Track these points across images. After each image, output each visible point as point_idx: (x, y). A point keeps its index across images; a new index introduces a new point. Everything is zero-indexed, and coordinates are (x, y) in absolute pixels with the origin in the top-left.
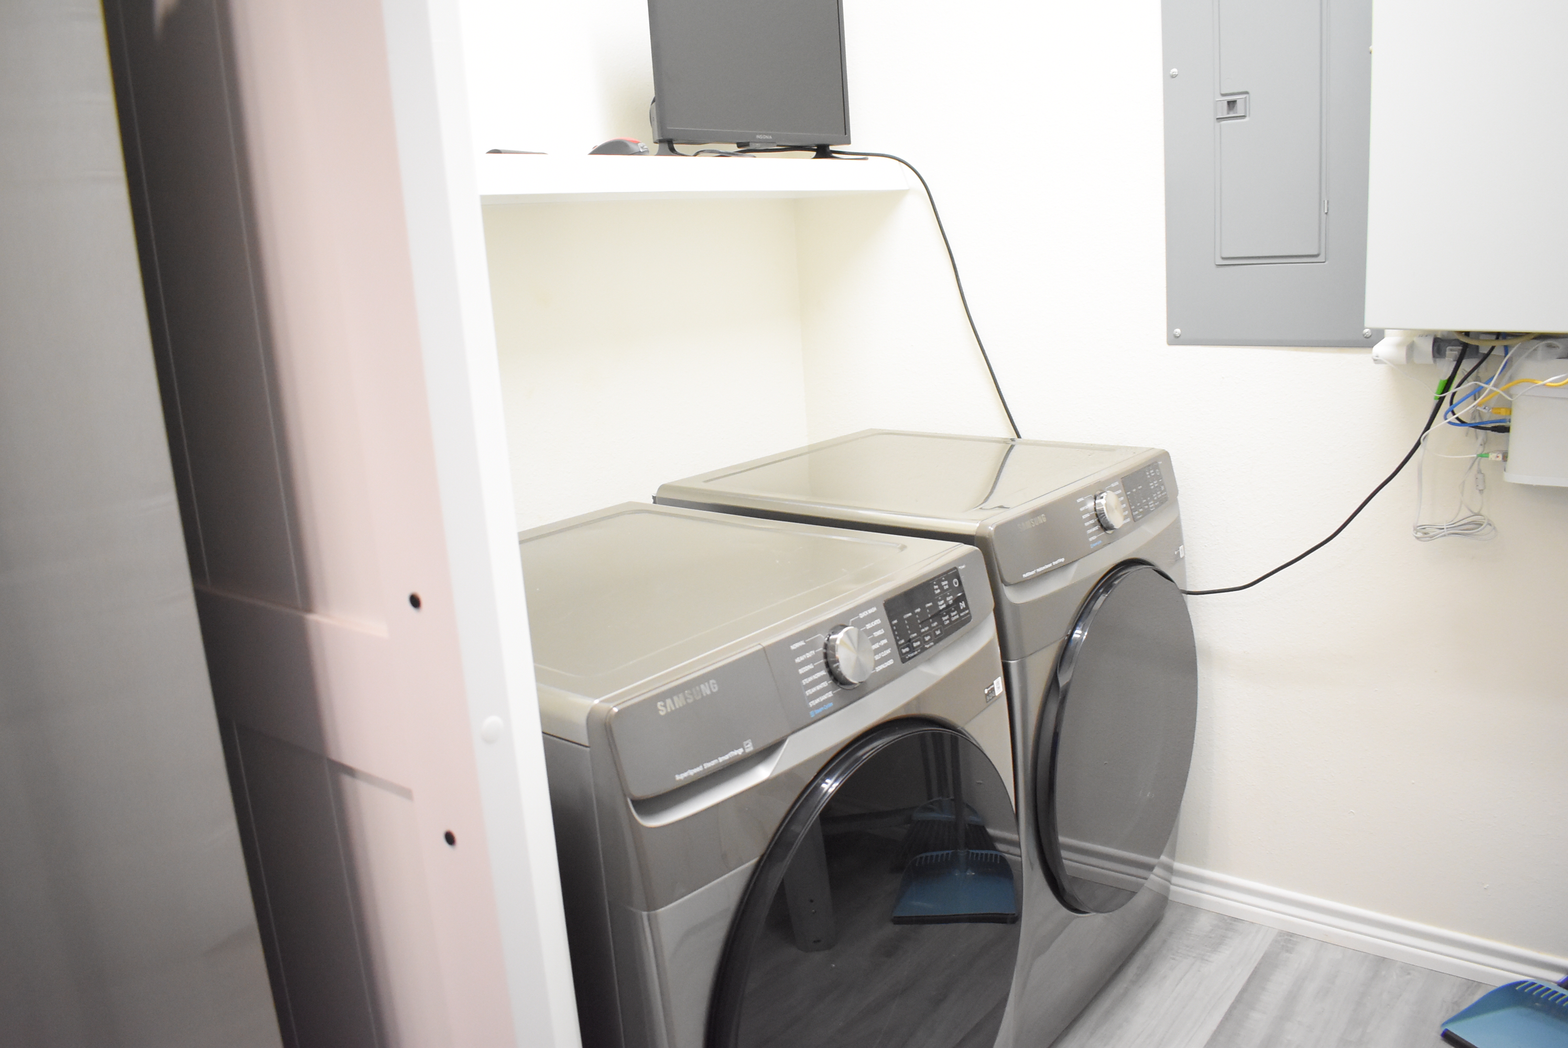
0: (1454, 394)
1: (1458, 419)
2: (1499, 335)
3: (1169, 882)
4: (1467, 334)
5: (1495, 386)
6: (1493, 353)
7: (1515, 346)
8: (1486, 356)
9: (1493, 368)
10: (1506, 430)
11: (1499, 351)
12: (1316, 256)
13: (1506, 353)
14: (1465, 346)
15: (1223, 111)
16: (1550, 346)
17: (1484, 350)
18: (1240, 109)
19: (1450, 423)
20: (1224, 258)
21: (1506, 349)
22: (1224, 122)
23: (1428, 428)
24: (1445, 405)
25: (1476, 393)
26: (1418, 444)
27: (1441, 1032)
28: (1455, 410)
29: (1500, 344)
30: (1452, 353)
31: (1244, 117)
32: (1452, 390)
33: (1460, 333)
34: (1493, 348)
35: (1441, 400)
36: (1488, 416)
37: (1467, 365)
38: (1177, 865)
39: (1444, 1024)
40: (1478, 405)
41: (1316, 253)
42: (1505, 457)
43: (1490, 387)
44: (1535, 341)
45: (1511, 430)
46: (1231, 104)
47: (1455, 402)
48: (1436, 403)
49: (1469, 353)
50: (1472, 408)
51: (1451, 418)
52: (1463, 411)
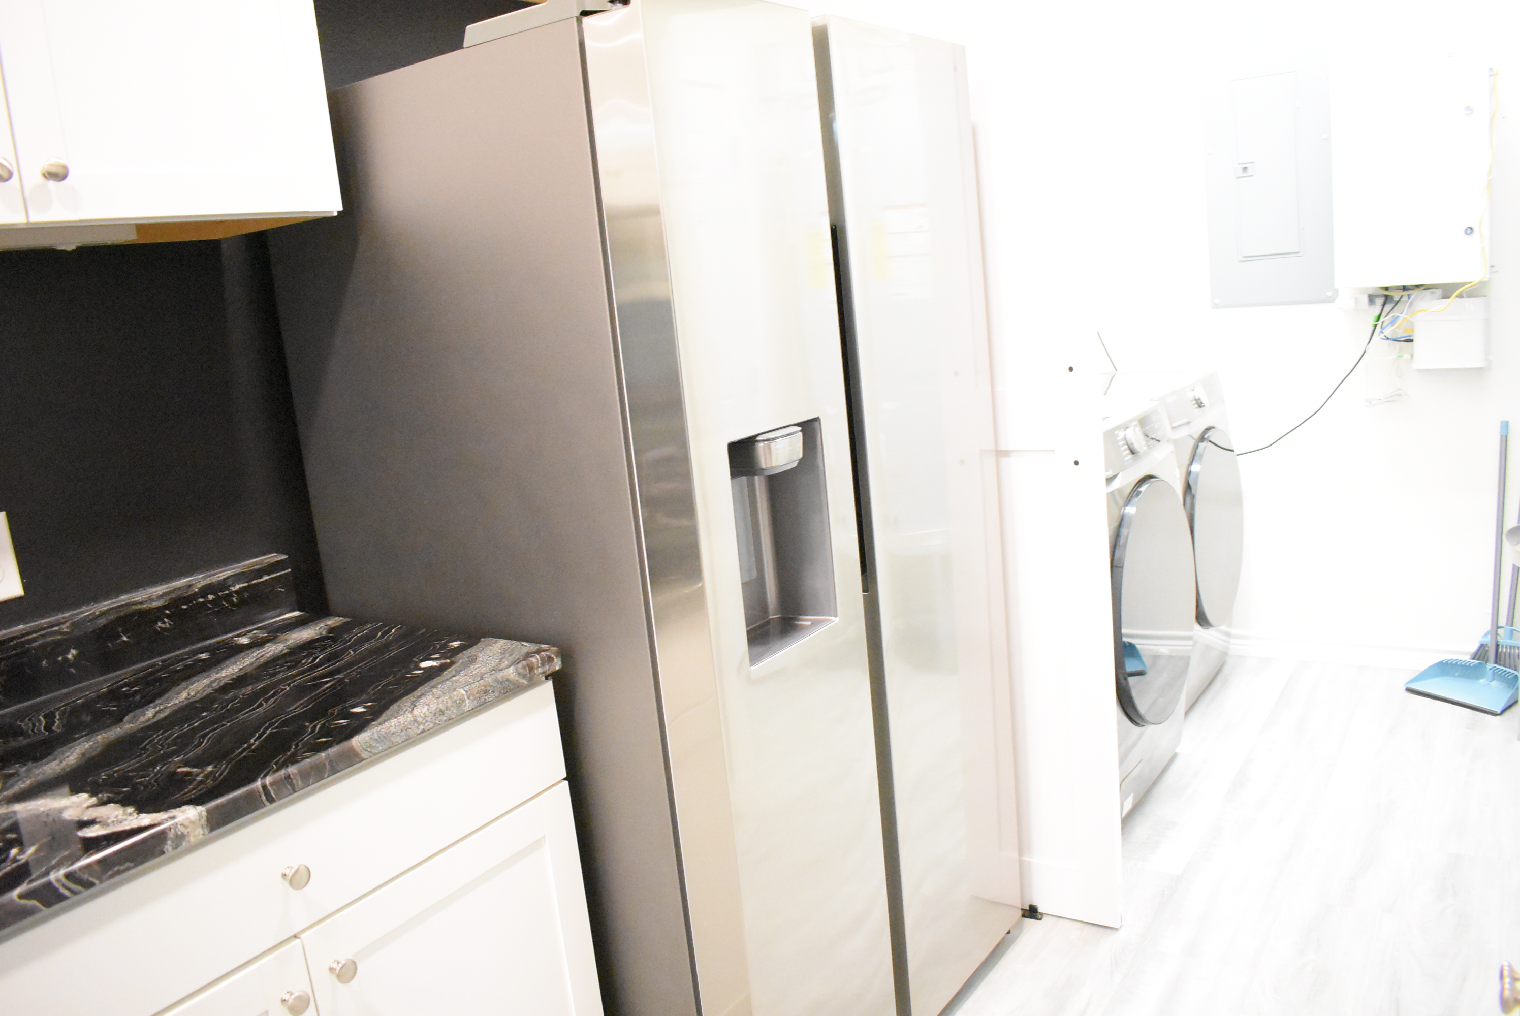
0: (1383, 322)
1: (1385, 336)
2: (1405, 288)
3: (1229, 643)
4: (1387, 288)
5: (1406, 315)
6: (1402, 299)
7: (1414, 293)
8: (1398, 302)
9: (1403, 307)
10: (1411, 341)
11: (1405, 298)
12: (1298, 253)
13: (1409, 298)
14: (1386, 296)
15: (1240, 173)
16: (1432, 293)
17: (1396, 298)
18: (1249, 172)
19: (1382, 339)
20: (1245, 257)
21: (1409, 296)
22: (1240, 180)
23: (1369, 343)
24: (1378, 329)
25: (1393, 322)
26: (1365, 352)
27: (1405, 689)
28: (1383, 331)
29: (1406, 293)
30: (1379, 301)
31: (1252, 176)
32: (1382, 319)
33: (1382, 288)
34: (1402, 296)
35: (1376, 326)
36: (1401, 334)
37: (1388, 307)
38: (1233, 631)
39: (1407, 683)
40: (1396, 328)
41: (1297, 251)
42: (1412, 356)
43: (1403, 316)
44: (1425, 291)
45: (1414, 341)
46: (1245, 169)
47: (1384, 326)
48: (1373, 328)
49: (1387, 299)
50: (1393, 330)
51: (1382, 336)
52: (1388, 332)
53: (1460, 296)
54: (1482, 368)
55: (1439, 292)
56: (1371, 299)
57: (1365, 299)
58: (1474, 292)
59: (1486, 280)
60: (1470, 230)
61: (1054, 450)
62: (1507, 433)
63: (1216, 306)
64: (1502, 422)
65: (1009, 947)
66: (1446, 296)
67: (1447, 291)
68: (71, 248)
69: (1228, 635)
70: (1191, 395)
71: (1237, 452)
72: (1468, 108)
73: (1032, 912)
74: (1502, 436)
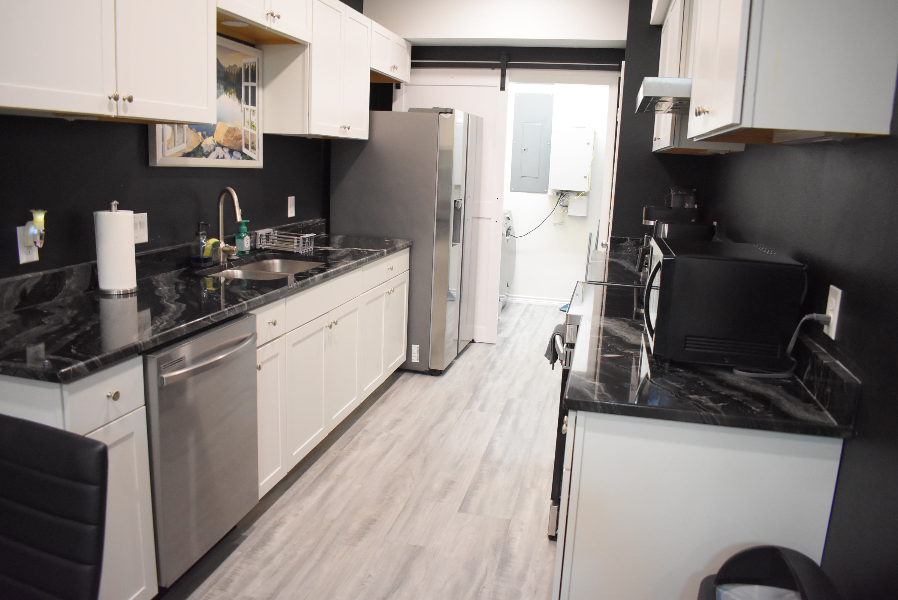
0: (560, 201)
2: (567, 191)
4: (562, 191)
7: (570, 193)
8: (565, 195)
9: (566, 197)
10: (568, 207)
11: (567, 194)
14: (562, 193)
15: (523, 151)
16: (574, 193)
20: (522, 177)
21: (568, 194)
22: (523, 153)
23: (556, 206)
25: (563, 201)
26: (554, 209)
30: (560, 194)
31: (526, 152)
32: (560, 199)
33: (560, 190)
34: (566, 194)
35: (558, 201)
36: (565, 205)
37: (562, 196)
41: (537, 177)
42: (567, 211)
43: (566, 199)
44: (572, 192)
46: (525, 150)
48: (557, 202)
49: (562, 194)
50: (563, 204)
51: (560, 204)
52: (561, 204)
53: (582, 195)
54: (586, 217)
55: (576, 193)
56: (557, 194)
57: (556, 193)
58: (586, 194)
59: (589, 191)
60: (585, 177)
61: (491, 218)
62: (591, 236)
63: (511, 191)
64: (590, 233)
65: (468, 348)
66: (578, 195)
67: (578, 193)
68: (309, 138)
69: (508, 296)
70: (506, 216)
71: (516, 237)
72: (588, 143)
73: (473, 341)
74: (590, 237)
